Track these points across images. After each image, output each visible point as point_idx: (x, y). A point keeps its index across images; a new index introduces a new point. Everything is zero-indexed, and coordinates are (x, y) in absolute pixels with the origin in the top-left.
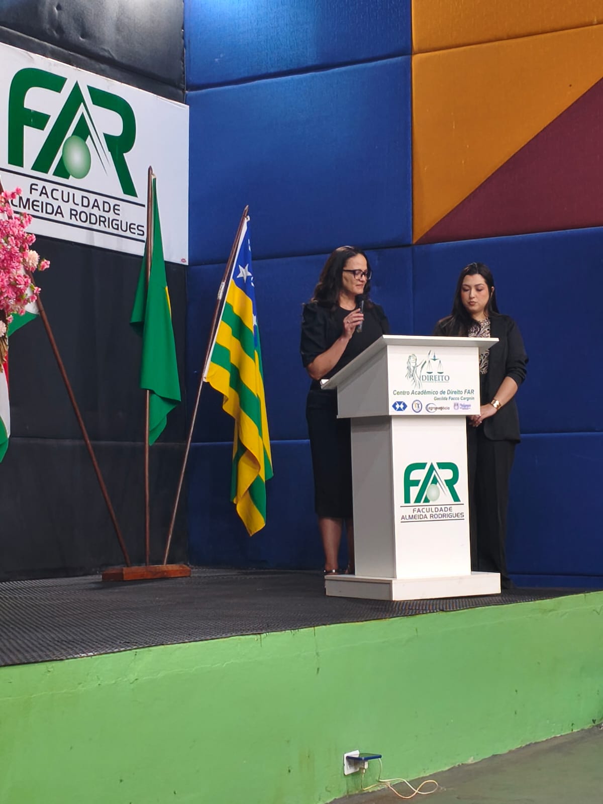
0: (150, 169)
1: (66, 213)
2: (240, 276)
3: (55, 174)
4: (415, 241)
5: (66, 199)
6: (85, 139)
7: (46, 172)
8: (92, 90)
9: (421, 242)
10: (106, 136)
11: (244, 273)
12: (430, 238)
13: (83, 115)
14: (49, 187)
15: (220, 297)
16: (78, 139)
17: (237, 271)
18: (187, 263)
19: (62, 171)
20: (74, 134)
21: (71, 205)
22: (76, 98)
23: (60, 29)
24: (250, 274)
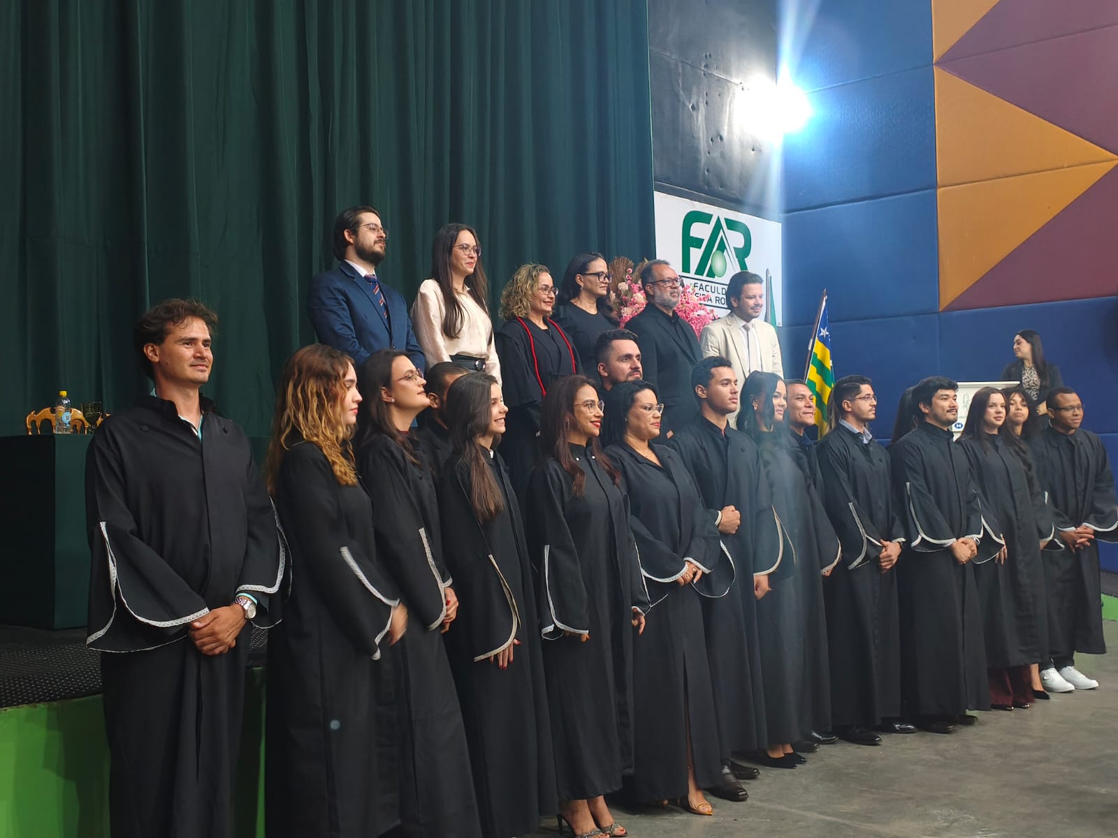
0: (767, 270)
1: (714, 300)
2: (822, 334)
3: (707, 276)
4: (941, 309)
5: (713, 291)
6: (723, 252)
7: (702, 275)
8: (726, 220)
9: (944, 311)
10: (734, 248)
11: (824, 332)
12: (950, 308)
13: (722, 237)
14: (704, 284)
15: (810, 349)
16: (719, 252)
17: (820, 332)
18: (781, 326)
19: (711, 274)
20: (717, 249)
21: (716, 294)
22: (718, 226)
23: (708, 184)
24: (828, 333)
